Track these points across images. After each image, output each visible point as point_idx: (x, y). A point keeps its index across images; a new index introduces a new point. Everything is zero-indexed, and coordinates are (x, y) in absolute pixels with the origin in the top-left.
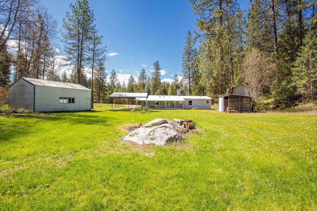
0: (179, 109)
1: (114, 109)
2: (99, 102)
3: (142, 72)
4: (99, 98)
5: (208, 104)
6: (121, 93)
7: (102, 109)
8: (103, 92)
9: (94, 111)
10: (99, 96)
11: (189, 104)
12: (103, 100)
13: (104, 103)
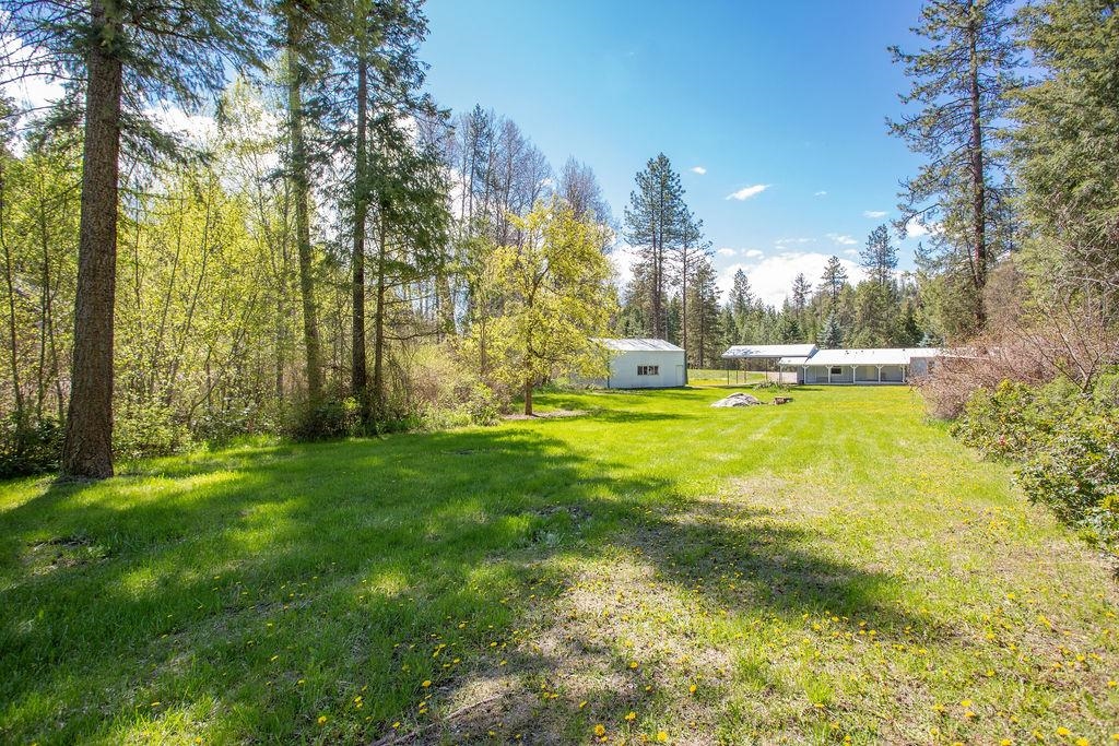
0: (869, 385)
1: (733, 383)
2: (702, 366)
4: (702, 355)
6: (748, 347)
7: (707, 384)
8: (712, 338)
9: (690, 388)
10: (702, 348)
12: (713, 359)
13: (714, 368)
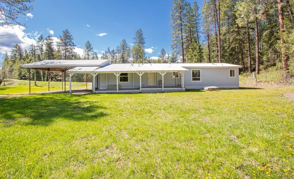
3: (122, 43)
5: (232, 77)
11: (193, 79)
